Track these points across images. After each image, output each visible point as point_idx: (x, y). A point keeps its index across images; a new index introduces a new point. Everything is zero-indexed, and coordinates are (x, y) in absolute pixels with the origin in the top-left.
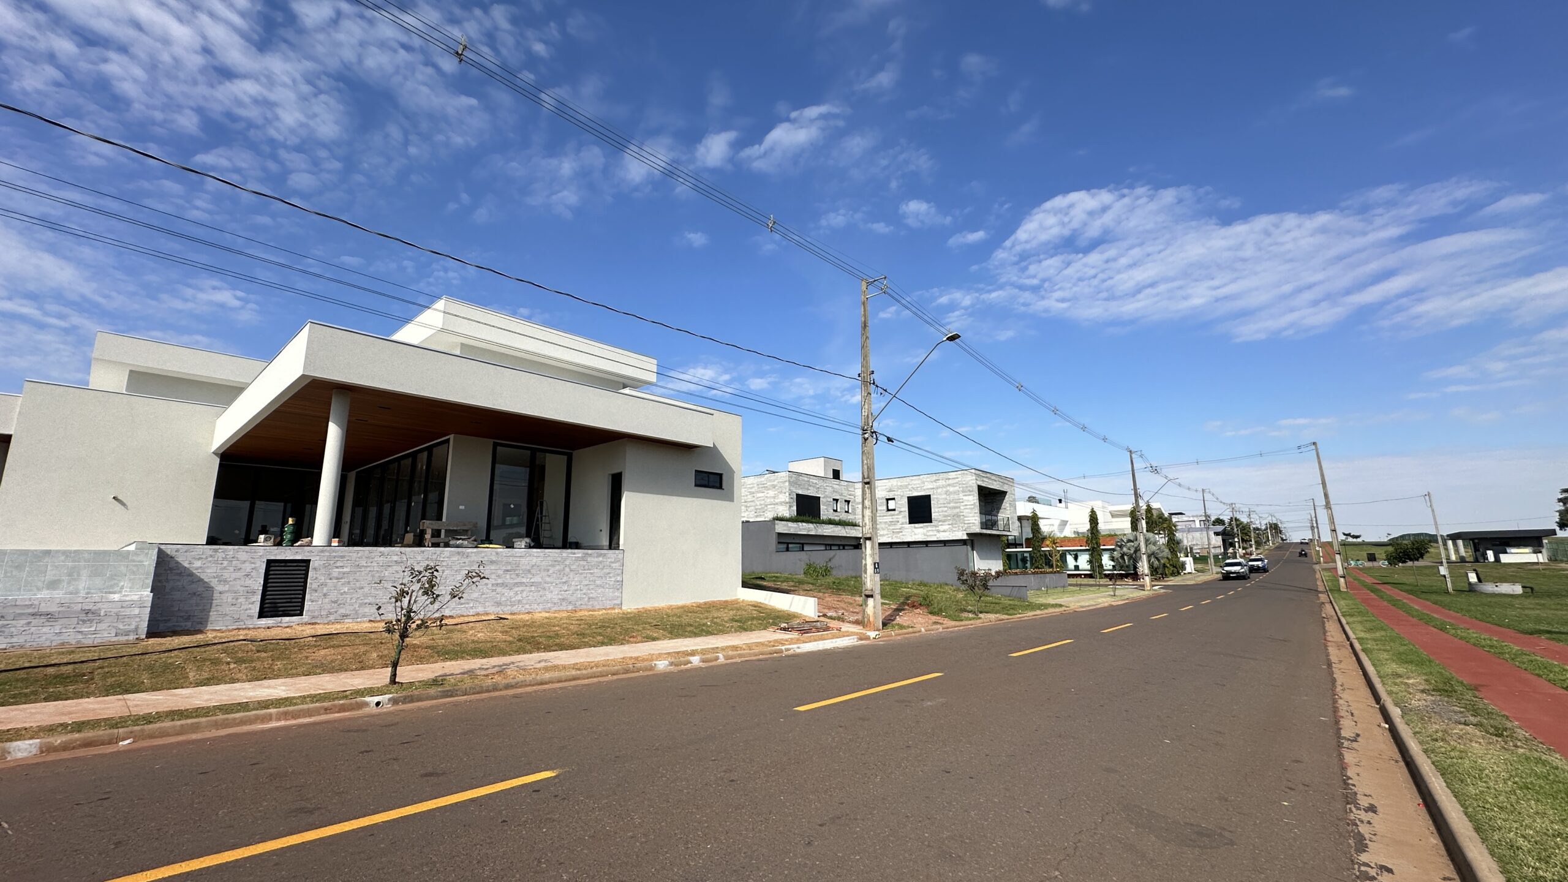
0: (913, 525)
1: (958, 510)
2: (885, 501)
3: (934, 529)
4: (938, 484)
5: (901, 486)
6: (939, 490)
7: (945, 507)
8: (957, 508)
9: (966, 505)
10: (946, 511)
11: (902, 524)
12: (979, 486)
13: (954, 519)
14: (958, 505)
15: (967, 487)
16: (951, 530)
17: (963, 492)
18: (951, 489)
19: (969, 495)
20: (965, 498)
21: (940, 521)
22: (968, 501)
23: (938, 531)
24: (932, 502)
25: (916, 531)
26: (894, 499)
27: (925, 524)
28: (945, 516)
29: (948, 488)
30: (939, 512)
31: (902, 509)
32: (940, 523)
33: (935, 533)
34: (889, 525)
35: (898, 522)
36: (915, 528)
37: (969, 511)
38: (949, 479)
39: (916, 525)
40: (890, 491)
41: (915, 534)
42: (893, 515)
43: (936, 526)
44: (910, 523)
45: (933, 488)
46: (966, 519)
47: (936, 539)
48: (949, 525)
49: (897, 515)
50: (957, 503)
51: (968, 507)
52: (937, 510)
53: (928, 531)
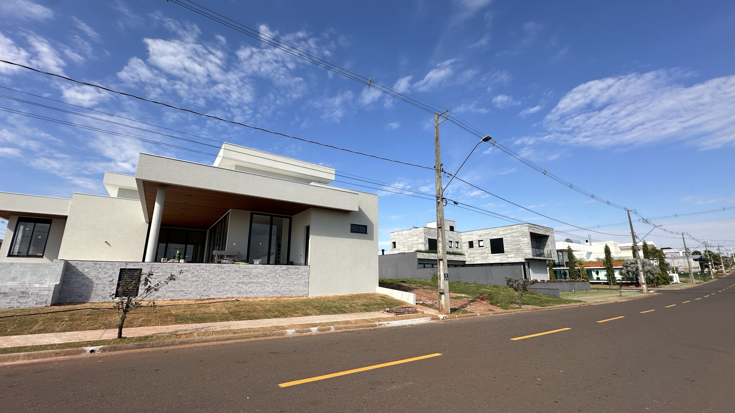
0: (493, 254)
1: (519, 246)
2: (478, 242)
3: (506, 256)
4: (507, 232)
5: (486, 233)
6: (508, 235)
7: (511, 244)
8: (517, 245)
9: (523, 243)
10: (512, 247)
11: (488, 254)
12: (530, 232)
13: (517, 251)
14: (519, 243)
15: (523, 233)
16: (515, 257)
17: (521, 236)
18: (514, 235)
19: (525, 238)
20: (522, 239)
21: (509, 252)
22: (525, 241)
23: (508, 258)
24: (504, 242)
25: (496, 257)
26: (482, 241)
27: (500, 254)
28: (512, 249)
29: (513, 234)
30: (508, 247)
31: (487, 246)
32: (509, 253)
33: (506, 259)
34: (481, 255)
35: (485, 253)
36: (495, 256)
37: (525, 246)
38: (513, 229)
39: (496, 254)
40: (480, 236)
41: (495, 259)
42: (482, 249)
43: (506, 255)
44: (492, 253)
45: (504, 234)
46: (523, 251)
47: (507, 262)
48: (514, 254)
49: (485, 249)
50: (518, 242)
51: (524, 244)
52: (507, 246)
53: (502, 258)
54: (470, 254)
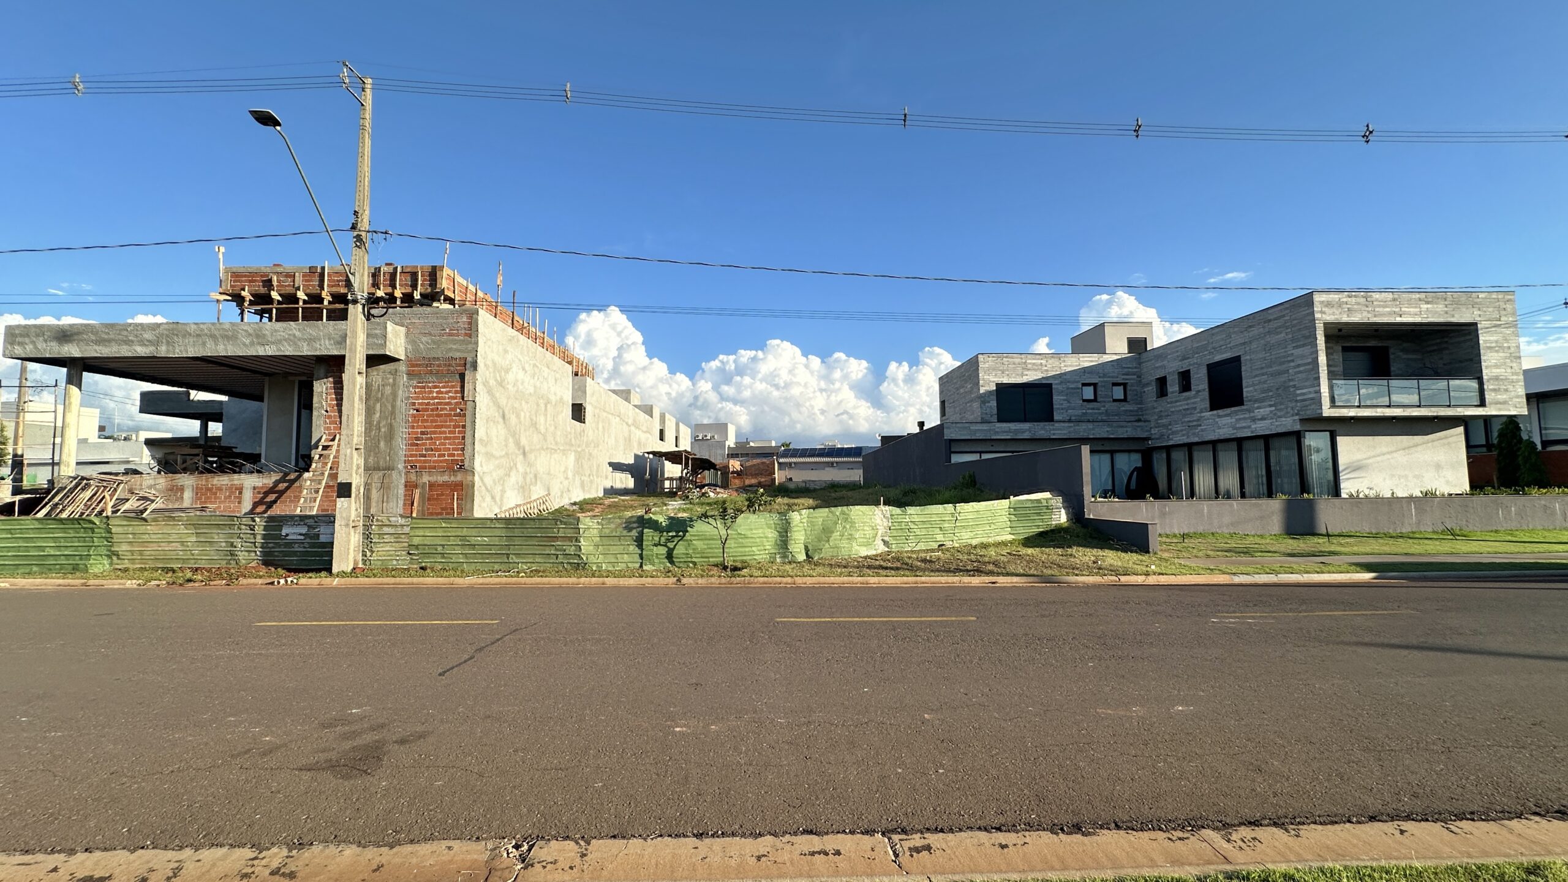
0: (1215, 412)
1: (1283, 378)
2: (1178, 377)
3: (1247, 416)
4: (1251, 334)
5: (1197, 347)
6: (1254, 346)
7: (1263, 374)
8: (1280, 373)
9: (1299, 366)
10: (1265, 382)
11: (1201, 412)
12: (1327, 323)
13: (1279, 395)
14: (1284, 367)
15: (1300, 330)
16: (1274, 416)
17: (1293, 340)
18: (1273, 339)
19: (1304, 345)
20: (1297, 352)
21: (1256, 401)
22: (1302, 357)
23: (1254, 420)
24: (1243, 368)
25: (1222, 421)
26: (1189, 371)
27: (1233, 409)
28: (1264, 391)
29: (1268, 338)
30: (1253, 385)
31: (1202, 388)
32: (1256, 405)
33: (1249, 422)
34: (1184, 416)
35: (1195, 408)
36: (1219, 416)
37: (1303, 375)
38: (1270, 321)
39: (1221, 412)
40: (1184, 358)
41: (1219, 428)
42: (1189, 398)
43: (1249, 411)
44: (1212, 408)
45: (1244, 343)
46: (1298, 392)
47: (1249, 434)
48: (1271, 406)
49: (1195, 397)
50: (1283, 363)
51: (1302, 369)
52: (1250, 382)
53: (1238, 420)
54: (1160, 417)
